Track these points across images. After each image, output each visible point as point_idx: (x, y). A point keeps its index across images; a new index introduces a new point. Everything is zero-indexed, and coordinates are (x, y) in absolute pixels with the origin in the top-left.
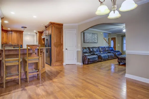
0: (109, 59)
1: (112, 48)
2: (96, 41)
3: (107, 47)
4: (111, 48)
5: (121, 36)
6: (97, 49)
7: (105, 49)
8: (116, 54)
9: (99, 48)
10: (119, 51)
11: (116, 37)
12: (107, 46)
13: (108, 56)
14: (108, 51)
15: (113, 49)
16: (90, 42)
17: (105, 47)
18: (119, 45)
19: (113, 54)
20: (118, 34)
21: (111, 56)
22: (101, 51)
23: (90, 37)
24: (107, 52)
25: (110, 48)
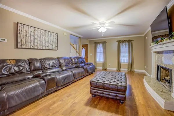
0: (76, 80)
1: (83, 58)
2: (54, 46)
3: (75, 58)
4: (81, 58)
5: (94, 43)
6: (54, 61)
7: (72, 60)
8: (88, 68)
9: (59, 60)
10: (91, 63)
11: (88, 44)
12: (75, 56)
13: (74, 75)
14: (76, 63)
15: (83, 61)
16: (36, 48)
17: (71, 58)
18: (91, 54)
19: (82, 70)
20: (91, 41)
21: (79, 73)
22: (63, 65)
23: (36, 37)
24: (74, 66)
25: (79, 58)
